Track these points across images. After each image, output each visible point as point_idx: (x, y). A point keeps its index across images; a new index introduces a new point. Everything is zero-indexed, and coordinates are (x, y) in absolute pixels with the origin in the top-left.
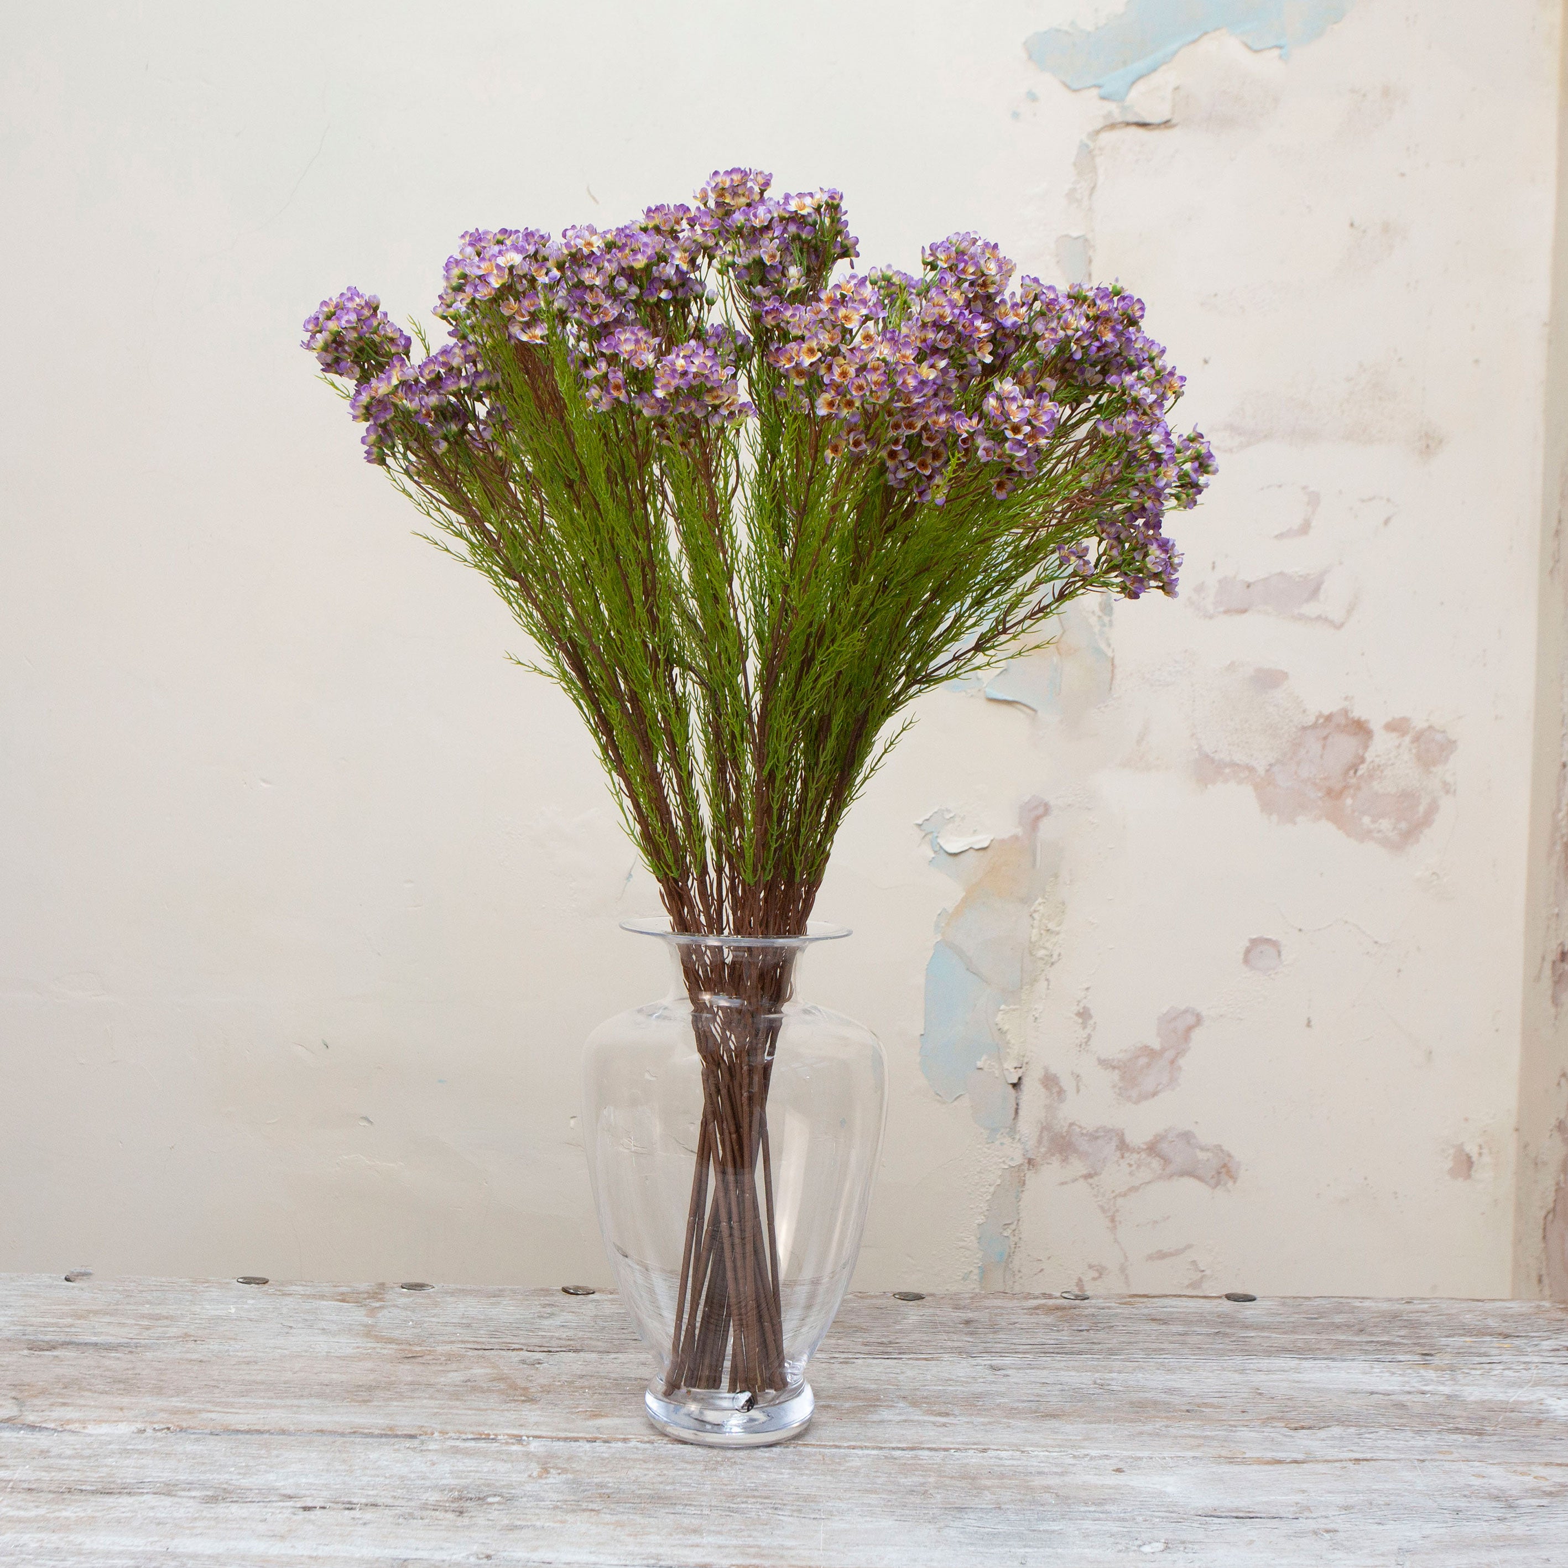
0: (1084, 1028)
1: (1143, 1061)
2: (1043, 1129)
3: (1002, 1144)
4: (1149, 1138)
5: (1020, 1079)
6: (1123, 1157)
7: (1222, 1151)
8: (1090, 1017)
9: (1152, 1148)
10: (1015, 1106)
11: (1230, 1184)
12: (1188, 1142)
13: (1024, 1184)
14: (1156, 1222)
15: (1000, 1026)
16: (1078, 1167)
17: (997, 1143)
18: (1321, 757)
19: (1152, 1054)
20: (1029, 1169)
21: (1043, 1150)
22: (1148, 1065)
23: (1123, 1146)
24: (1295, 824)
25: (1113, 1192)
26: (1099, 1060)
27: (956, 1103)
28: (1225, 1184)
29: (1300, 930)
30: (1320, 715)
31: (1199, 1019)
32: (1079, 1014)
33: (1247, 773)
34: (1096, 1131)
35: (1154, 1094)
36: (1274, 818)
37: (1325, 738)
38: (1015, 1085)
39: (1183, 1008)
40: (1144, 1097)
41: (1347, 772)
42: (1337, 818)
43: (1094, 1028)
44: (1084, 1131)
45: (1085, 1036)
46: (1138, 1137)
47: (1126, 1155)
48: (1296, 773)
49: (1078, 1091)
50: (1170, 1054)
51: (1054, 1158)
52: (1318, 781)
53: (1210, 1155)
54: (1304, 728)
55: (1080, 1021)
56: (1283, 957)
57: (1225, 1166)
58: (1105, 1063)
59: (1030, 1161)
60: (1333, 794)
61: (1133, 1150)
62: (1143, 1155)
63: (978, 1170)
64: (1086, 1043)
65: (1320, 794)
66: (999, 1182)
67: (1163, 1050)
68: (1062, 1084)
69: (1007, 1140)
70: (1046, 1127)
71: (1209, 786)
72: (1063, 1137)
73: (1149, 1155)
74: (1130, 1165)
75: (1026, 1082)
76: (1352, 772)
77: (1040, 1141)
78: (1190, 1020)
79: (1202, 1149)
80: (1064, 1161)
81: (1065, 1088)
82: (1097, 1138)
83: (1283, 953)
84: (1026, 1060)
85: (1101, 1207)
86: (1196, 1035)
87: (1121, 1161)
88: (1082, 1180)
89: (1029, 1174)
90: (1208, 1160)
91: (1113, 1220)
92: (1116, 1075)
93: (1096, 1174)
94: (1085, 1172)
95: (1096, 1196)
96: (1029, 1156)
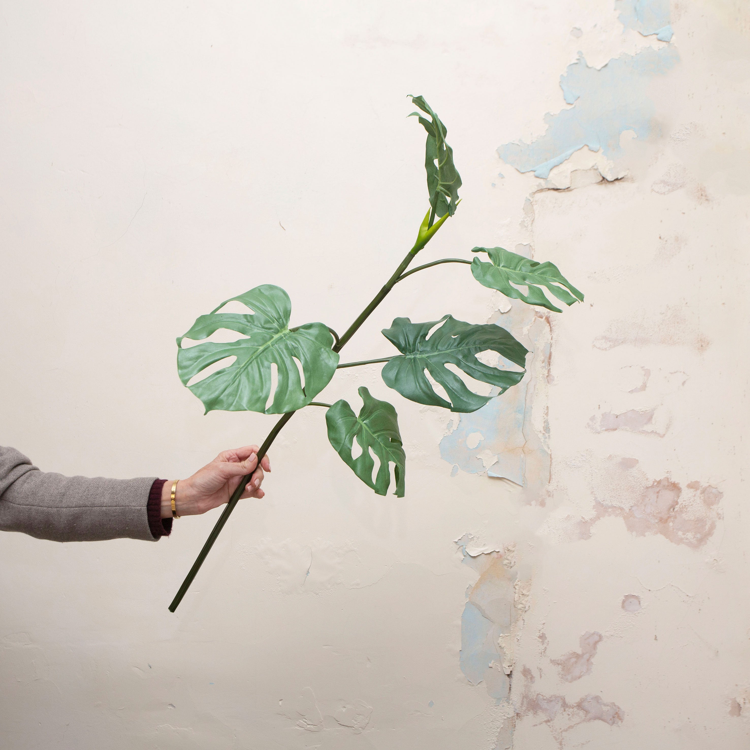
0: (543, 644)
1: (573, 660)
2: (523, 697)
3: (503, 706)
4: (578, 700)
5: (511, 672)
6: (565, 711)
7: (615, 705)
8: (546, 638)
9: (579, 706)
10: (509, 686)
11: (620, 722)
12: (598, 702)
13: (515, 726)
14: (583, 744)
15: (500, 645)
16: (542, 716)
17: (501, 705)
18: (656, 502)
19: (578, 656)
20: (517, 719)
21: (524, 708)
22: (576, 662)
23: (565, 705)
24: (645, 536)
25: (561, 729)
26: (551, 660)
27: (479, 685)
28: (617, 723)
29: (649, 590)
30: (655, 481)
31: (601, 637)
32: (540, 637)
33: (620, 511)
34: (550, 698)
35: (580, 677)
36: (634, 533)
37: (658, 492)
38: (509, 676)
39: (592, 632)
40: (575, 679)
41: (669, 509)
42: (666, 533)
43: (548, 644)
44: (545, 698)
45: (543, 648)
46: (572, 700)
47: (566, 710)
48: (644, 510)
49: (541, 677)
50: (586, 656)
51: (530, 712)
52: (655, 514)
53: (609, 708)
54: (647, 488)
55: (541, 640)
56: (641, 604)
57: (617, 713)
58: (554, 662)
59: (518, 714)
60: (663, 521)
61: (570, 707)
62: (575, 709)
63: (491, 720)
64: (544, 652)
65: (656, 521)
66: (502, 726)
67: (583, 654)
68: (532, 674)
69: (505, 704)
70: (525, 697)
71: (601, 518)
72: (534, 701)
73: (578, 709)
74: (569, 715)
75: (514, 673)
76: (672, 509)
77: (522, 704)
78: (596, 638)
79: (605, 705)
80: (535, 714)
81: (534, 676)
82: (551, 701)
83: (641, 602)
84: (514, 662)
85: (554, 737)
86: (600, 646)
87: (564, 713)
88: (544, 723)
89: (517, 721)
90: (608, 711)
91: (561, 744)
92: (560, 668)
93: (551, 720)
94: (546, 719)
95: (552, 731)
96: (517, 712)
